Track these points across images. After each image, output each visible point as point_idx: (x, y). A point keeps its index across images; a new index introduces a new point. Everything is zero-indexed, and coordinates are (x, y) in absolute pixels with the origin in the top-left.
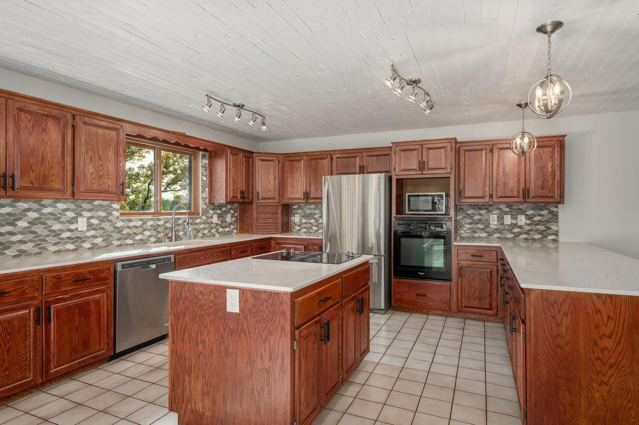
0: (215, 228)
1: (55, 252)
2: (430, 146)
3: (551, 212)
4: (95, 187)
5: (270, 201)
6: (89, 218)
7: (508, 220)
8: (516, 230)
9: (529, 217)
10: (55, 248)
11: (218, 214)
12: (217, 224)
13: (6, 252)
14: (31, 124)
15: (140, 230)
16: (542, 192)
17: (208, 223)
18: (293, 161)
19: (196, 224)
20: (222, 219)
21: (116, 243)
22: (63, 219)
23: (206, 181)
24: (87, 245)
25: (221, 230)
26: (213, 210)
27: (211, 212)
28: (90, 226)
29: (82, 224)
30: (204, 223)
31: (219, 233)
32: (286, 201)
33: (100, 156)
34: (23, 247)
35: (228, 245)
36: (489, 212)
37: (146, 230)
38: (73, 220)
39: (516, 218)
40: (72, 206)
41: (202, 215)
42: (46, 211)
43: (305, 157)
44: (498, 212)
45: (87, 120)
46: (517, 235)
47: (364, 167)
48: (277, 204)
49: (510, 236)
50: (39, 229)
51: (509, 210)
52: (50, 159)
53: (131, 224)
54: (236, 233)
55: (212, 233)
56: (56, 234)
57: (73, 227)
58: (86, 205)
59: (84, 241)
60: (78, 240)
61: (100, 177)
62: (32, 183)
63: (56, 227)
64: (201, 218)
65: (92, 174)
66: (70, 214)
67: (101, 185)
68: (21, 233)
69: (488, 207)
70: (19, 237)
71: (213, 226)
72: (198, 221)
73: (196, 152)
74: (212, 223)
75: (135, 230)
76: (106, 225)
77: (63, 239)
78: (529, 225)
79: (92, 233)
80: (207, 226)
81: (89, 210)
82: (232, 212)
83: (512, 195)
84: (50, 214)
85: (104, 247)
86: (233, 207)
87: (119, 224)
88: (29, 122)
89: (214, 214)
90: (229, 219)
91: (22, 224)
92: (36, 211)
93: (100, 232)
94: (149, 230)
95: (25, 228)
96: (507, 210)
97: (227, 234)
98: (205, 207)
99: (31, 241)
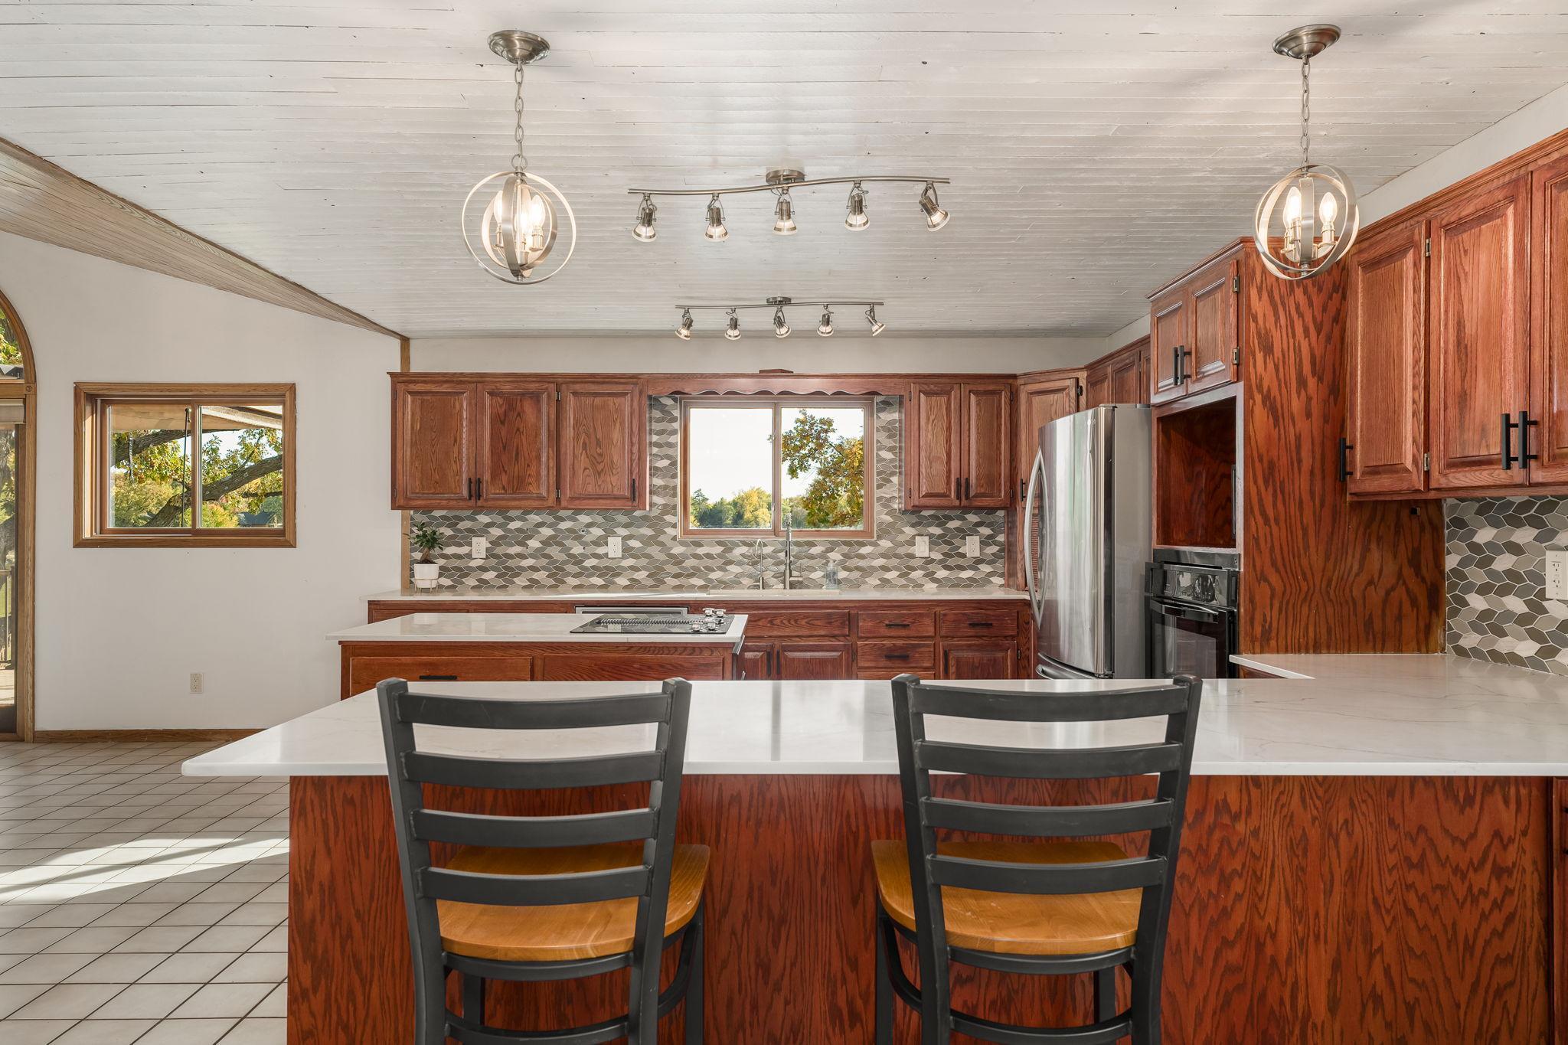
0: (922, 568)
1: (575, 587)
4: (590, 489)
6: (625, 538)
10: (576, 582)
11: (931, 536)
12: (929, 561)
13: (515, 580)
15: (719, 562)
17: (897, 556)
18: (1096, 383)
19: (862, 557)
20: (946, 548)
21: (672, 582)
22: (588, 538)
23: (891, 461)
24: (622, 581)
25: (942, 574)
26: (913, 526)
27: (909, 531)
28: (627, 551)
29: (614, 548)
30: (884, 555)
31: (936, 580)
34: (536, 576)
35: (846, 605)
37: (730, 562)
38: (601, 542)
41: (879, 537)
42: (564, 525)
45: (578, 387)
50: (554, 551)
52: (526, 455)
53: (700, 551)
55: (913, 581)
56: (578, 560)
57: (601, 550)
59: (618, 575)
60: (609, 573)
62: (504, 488)
63: (577, 550)
64: (875, 544)
65: (585, 469)
66: (597, 532)
68: (532, 556)
70: (530, 562)
71: (913, 563)
72: (864, 550)
73: (868, 400)
74: (912, 556)
75: (709, 562)
76: (654, 551)
77: (586, 569)
79: (630, 562)
80: (895, 562)
81: (626, 526)
82: (985, 531)
84: (569, 530)
85: (650, 587)
86: (991, 518)
87: (678, 550)
89: (919, 535)
90: (971, 547)
91: (534, 544)
92: (550, 526)
93: (644, 562)
94: (740, 563)
95: (538, 550)
97: (969, 586)
98: (889, 519)
99: (544, 568)
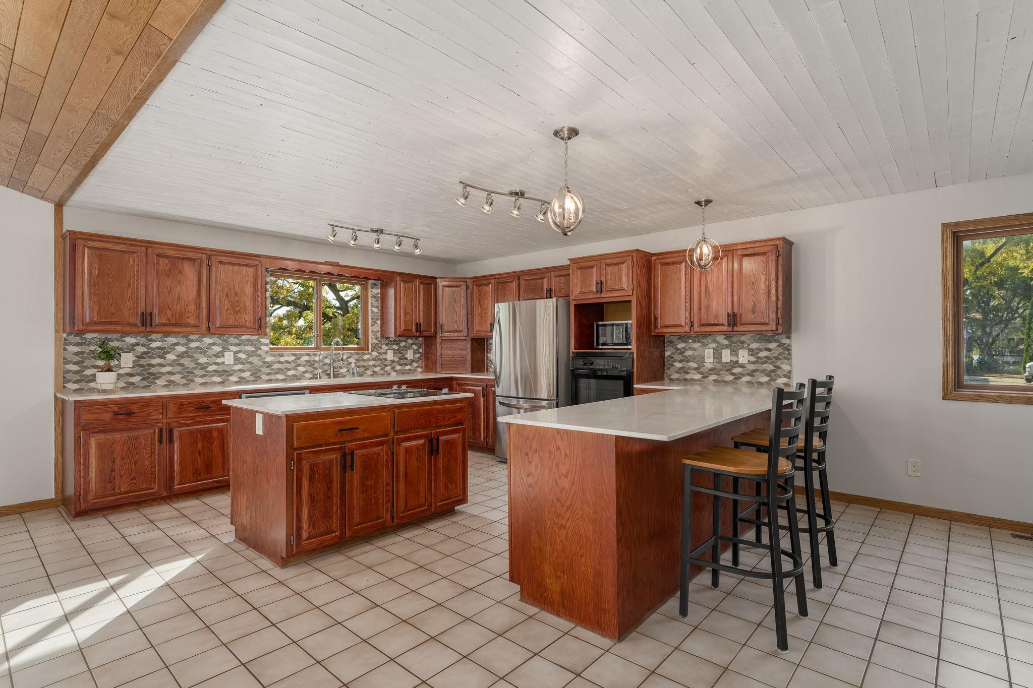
0: (390, 365)
1: (201, 384)
2: (609, 261)
3: (781, 345)
4: (231, 322)
5: (456, 334)
6: (236, 353)
7: (726, 356)
8: (737, 370)
9: (752, 352)
10: (202, 380)
11: (394, 349)
12: (393, 362)
13: (156, 381)
14: (168, 267)
15: (293, 365)
16: (753, 316)
17: (380, 360)
18: (481, 285)
19: (364, 360)
20: (400, 355)
21: (265, 377)
22: (210, 353)
23: (377, 313)
24: (234, 378)
25: (398, 368)
26: (387, 345)
27: (385, 347)
28: (237, 360)
29: (228, 358)
30: (374, 360)
31: (396, 371)
32: (475, 334)
33: (236, 292)
34: (172, 378)
35: (384, 384)
36: (704, 345)
37: (299, 365)
38: (220, 355)
39: (737, 355)
40: (219, 341)
41: (372, 351)
42: (193, 345)
43: (493, 281)
44: (714, 345)
45: (223, 259)
46: (738, 377)
47: (551, 290)
48: (465, 338)
49: (730, 378)
50: (186, 361)
51: (728, 343)
52: (186, 298)
53: (282, 359)
54: (421, 372)
55: (386, 371)
56: (203, 367)
57: (219, 360)
58: (233, 340)
59: (231, 375)
60: (226, 373)
61: (237, 313)
62: (169, 320)
63: (203, 360)
64: (370, 354)
65: (227, 310)
66: (217, 349)
67: (237, 320)
68: (169, 365)
69: (702, 337)
70: (168, 369)
71: (386, 363)
72: (366, 357)
73: (366, 282)
74: (386, 359)
75: (288, 366)
76: (254, 360)
77: (210, 372)
78: (753, 363)
79: (240, 367)
80: (379, 362)
81: (236, 345)
82: (415, 347)
83: (716, 322)
84: (197, 348)
85: (252, 381)
86: (417, 341)
87: (269, 359)
88: (167, 265)
89: (389, 349)
90: (410, 355)
91: (171, 357)
92: (183, 345)
93: (248, 366)
94: (304, 366)
95: (174, 361)
96: (726, 342)
97: (408, 373)
98: (376, 341)
99: (179, 373)
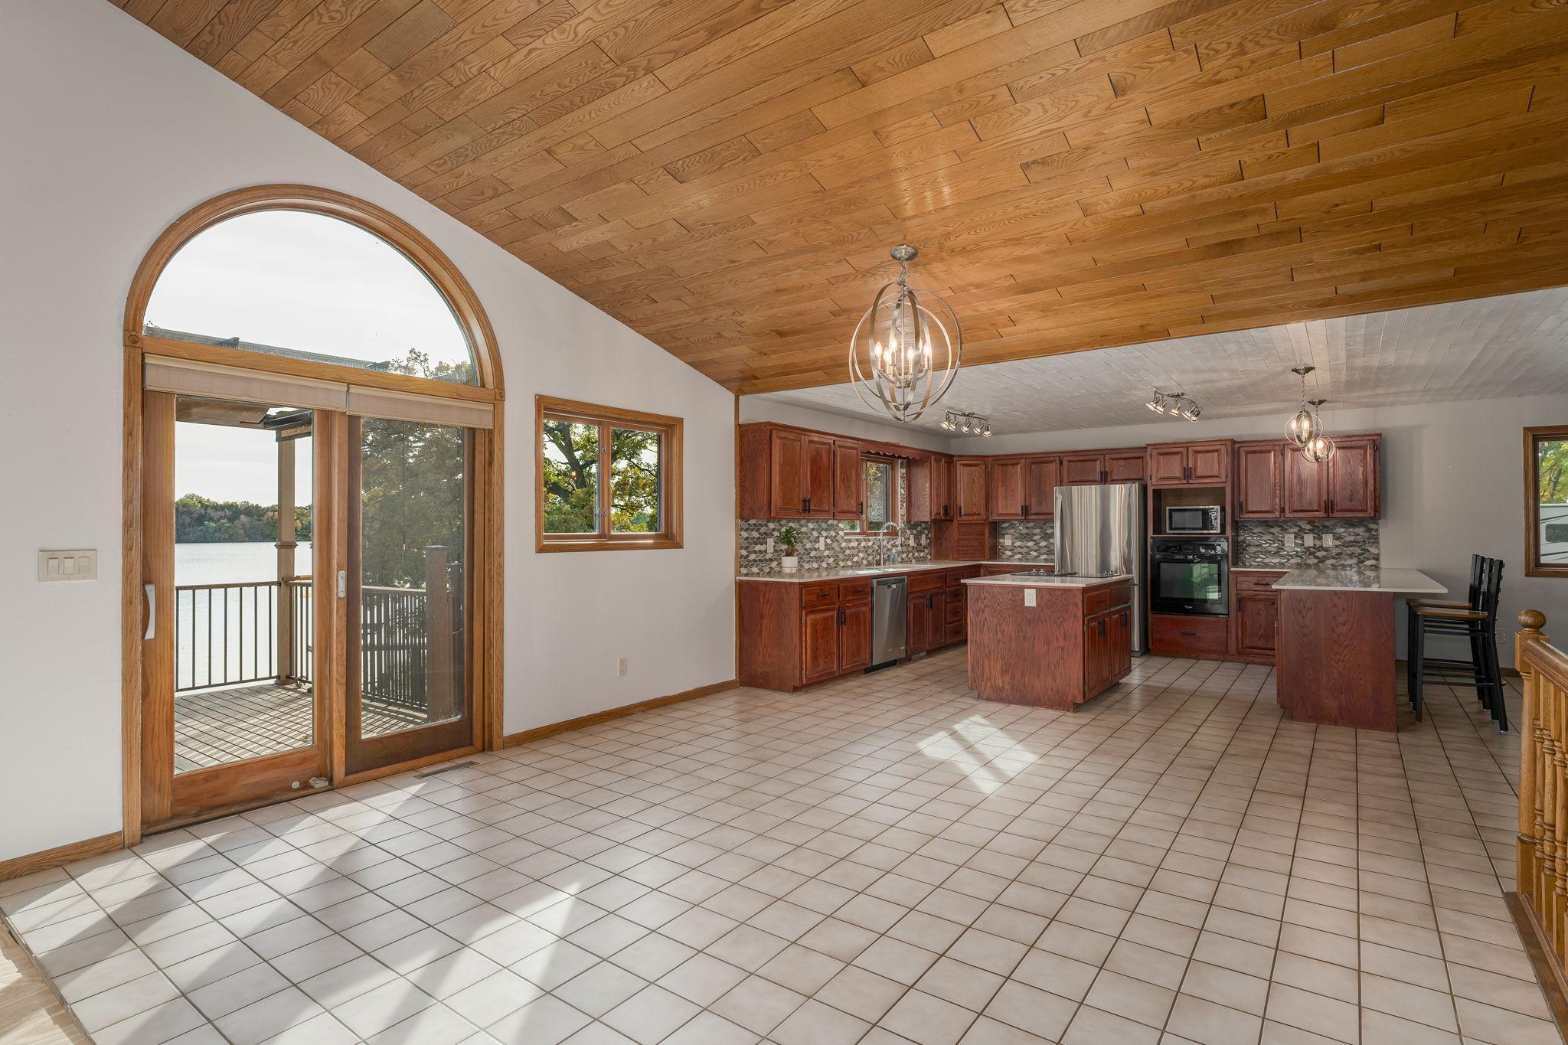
0: (912, 551)
1: (809, 568)
2: (1199, 448)
3: (1369, 530)
4: (845, 507)
5: (975, 518)
7: (1309, 540)
8: (1320, 554)
9: (1337, 538)
10: (809, 565)
11: (914, 534)
12: (913, 547)
14: (814, 454)
16: (1350, 504)
17: (906, 545)
18: (1006, 465)
19: (896, 546)
20: (917, 541)
21: (842, 563)
23: (905, 494)
24: (824, 564)
25: (916, 554)
26: (910, 529)
27: (908, 532)
28: (826, 546)
29: (822, 544)
30: (902, 546)
31: (915, 558)
32: (995, 518)
33: (848, 477)
35: (943, 570)
36: (1284, 530)
37: (860, 551)
38: (817, 540)
39: (1320, 538)
41: (901, 536)
42: (804, 530)
43: (1024, 460)
44: (1296, 529)
45: (840, 443)
46: (1322, 560)
47: (1107, 472)
48: (983, 522)
49: (1312, 561)
51: (1311, 528)
54: (931, 559)
55: (909, 558)
61: (848, 498)
62: (815, 506)
65: (843, 494)
67: (848, 505)
69: (1282, 524)
71: (910, 548)
73: (893, 460)
74: (909, 545)
75: (853, 551)
78: (1337, 546)
80: (905, 548)
82: (926, 532)
83: (1310, 509)
86: (927, 526)
89: (911, 534)
96: (1309, 527)
98: (903, 525)
